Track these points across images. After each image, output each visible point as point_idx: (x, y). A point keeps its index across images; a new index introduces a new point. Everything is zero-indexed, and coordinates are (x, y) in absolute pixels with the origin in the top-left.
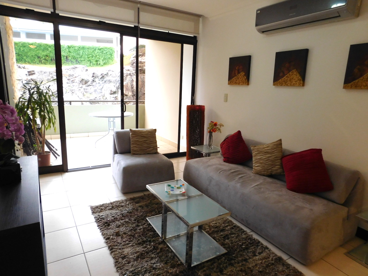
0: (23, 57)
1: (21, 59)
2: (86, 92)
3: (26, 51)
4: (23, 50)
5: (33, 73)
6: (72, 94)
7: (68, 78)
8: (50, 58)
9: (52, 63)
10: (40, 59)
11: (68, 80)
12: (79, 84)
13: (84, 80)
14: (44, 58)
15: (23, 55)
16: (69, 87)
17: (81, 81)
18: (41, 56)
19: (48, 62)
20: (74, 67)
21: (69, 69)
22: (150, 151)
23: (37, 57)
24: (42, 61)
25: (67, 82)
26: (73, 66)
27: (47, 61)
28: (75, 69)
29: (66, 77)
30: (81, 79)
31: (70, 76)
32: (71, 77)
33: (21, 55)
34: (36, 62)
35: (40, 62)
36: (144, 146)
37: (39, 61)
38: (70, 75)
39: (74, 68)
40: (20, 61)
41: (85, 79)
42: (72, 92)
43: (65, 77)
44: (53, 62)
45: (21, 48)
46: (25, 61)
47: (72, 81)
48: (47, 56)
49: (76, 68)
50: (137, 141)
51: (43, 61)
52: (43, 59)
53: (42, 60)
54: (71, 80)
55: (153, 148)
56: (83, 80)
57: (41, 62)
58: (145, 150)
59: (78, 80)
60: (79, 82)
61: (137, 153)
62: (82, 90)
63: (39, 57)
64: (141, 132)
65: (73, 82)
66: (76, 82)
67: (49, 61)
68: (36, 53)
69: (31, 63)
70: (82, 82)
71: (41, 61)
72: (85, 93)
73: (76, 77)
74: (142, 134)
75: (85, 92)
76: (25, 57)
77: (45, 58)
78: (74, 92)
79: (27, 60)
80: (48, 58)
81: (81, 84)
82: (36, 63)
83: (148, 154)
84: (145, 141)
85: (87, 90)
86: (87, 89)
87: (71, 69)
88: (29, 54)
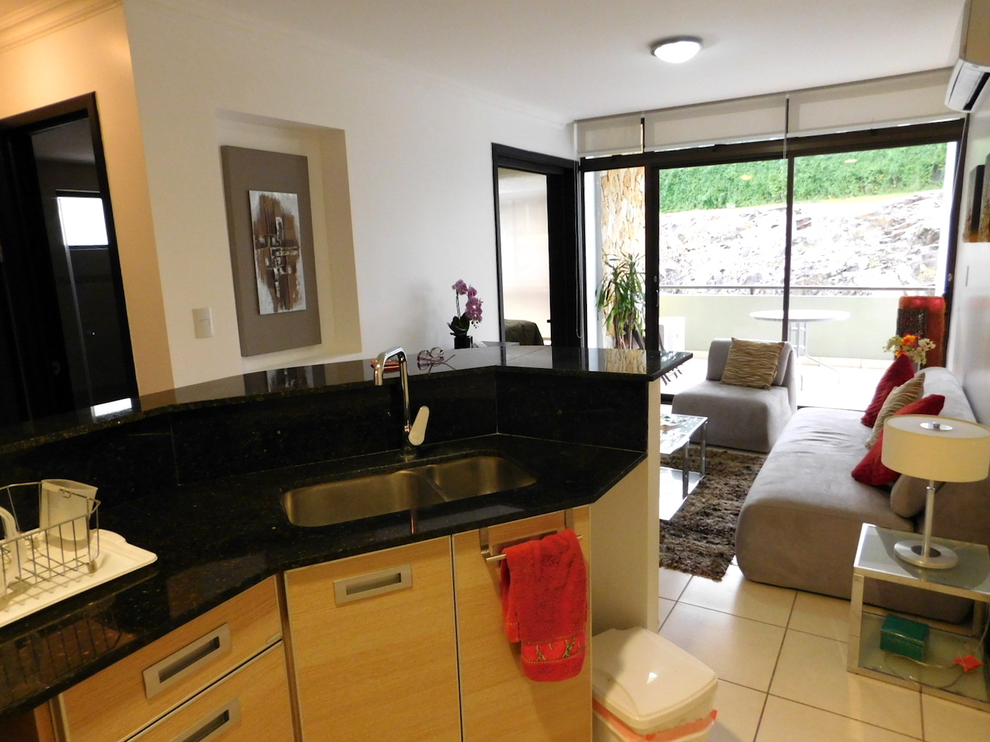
0: (822, 184)
1: (819, 188)
2: (927, 265)
3: (831, 167)
4: (824, 168)
5: (806, 223)
6: (885, 270)
7: (888, 229)
8: (889, 177)
9: (893, 188)
10: (863, 182)
11: (887, 233)
12: (911, 243)
13: (930, 232)
14: (871, 178)
15: (825, 179)
16: (881, 252)
17: (922, 234)
18: (866, 175)
19: (881, 189)
20: (915, 198)
21: (899, 206)
22: (752, 381)
23: (856, 179)
24: (866, 188)
25: (882, 240)
26: (911, 196)
27: (880, 184)
28: (915, 203)
29: (883, 228)
30: (921, 230)
31: (894, 224)
32: (897, 226)
33: (820, 179)
34: (850, 192)
35: (862, 190)
36: (742, 371)
37: (859, 187)
38: (895, 221)
39: (914, 201)
40: (816, 195)
41: (933, 228)
42: (886, 265)
43: (881, 228)
44: (895, 186)
45: (822, 163)
46: (827, 192)
47: (896, 236)
48: (881, 172)
49: (920, 199)
50: (736, 360)
51: (870, 186)
52: (869, 183)
53: (866, 184)
54: (894, 233)
55: (759, 376)
56: (926, 230)
57: (864, 191)
58: (744, 378)
59: (910, 233)
60: (915, 238)
61: (729, 381)
62: (917, 259)
63: (860, 179)
64: (748, 345)
65: (898, 238)
66: (906, 239)
67: (883, 186)
68: (853, 170)
69: (840, 195)
70: (923, 237)
71: (864, 187)
72: (923, 268)
73: (909, 225)
74: (748, 349)
75: (925, 264)
76: (827, 184)
77: (875, 178)
78: (889, 265)
79: (830, 189)
80: (883, 177)
81: (919, 243)
82: (852, 194)
83: (749, 386)
84: (751, 361)
85: (932, 259)
86: (931, 257)
87: (903, 205)
88: (838, 173)
